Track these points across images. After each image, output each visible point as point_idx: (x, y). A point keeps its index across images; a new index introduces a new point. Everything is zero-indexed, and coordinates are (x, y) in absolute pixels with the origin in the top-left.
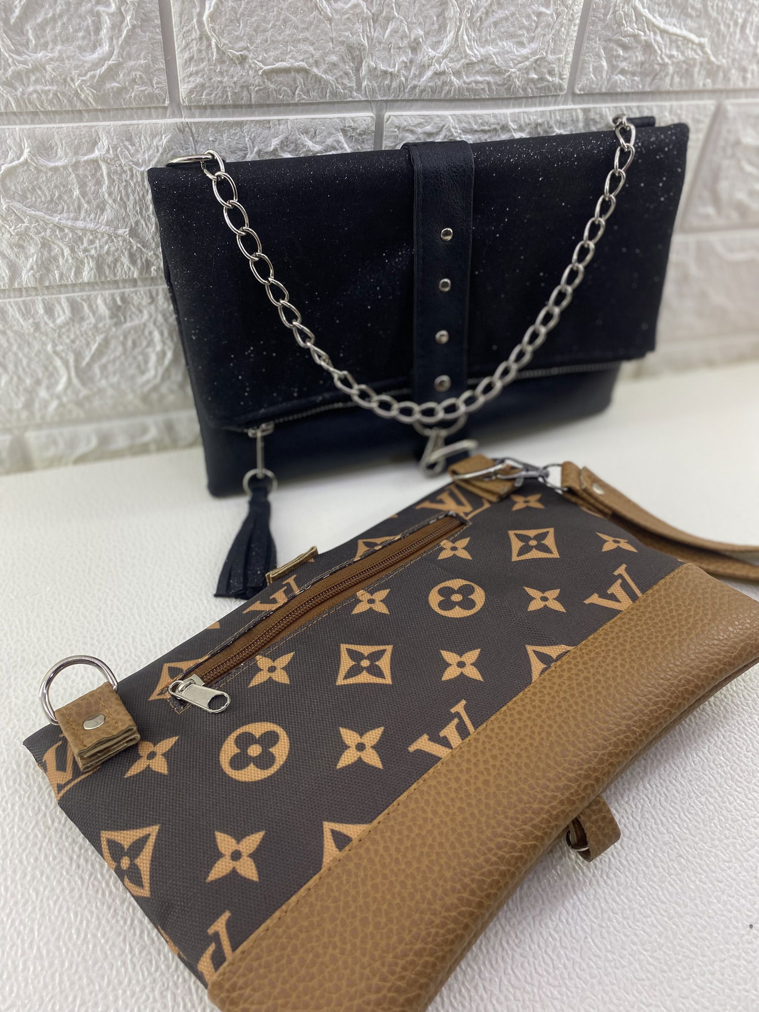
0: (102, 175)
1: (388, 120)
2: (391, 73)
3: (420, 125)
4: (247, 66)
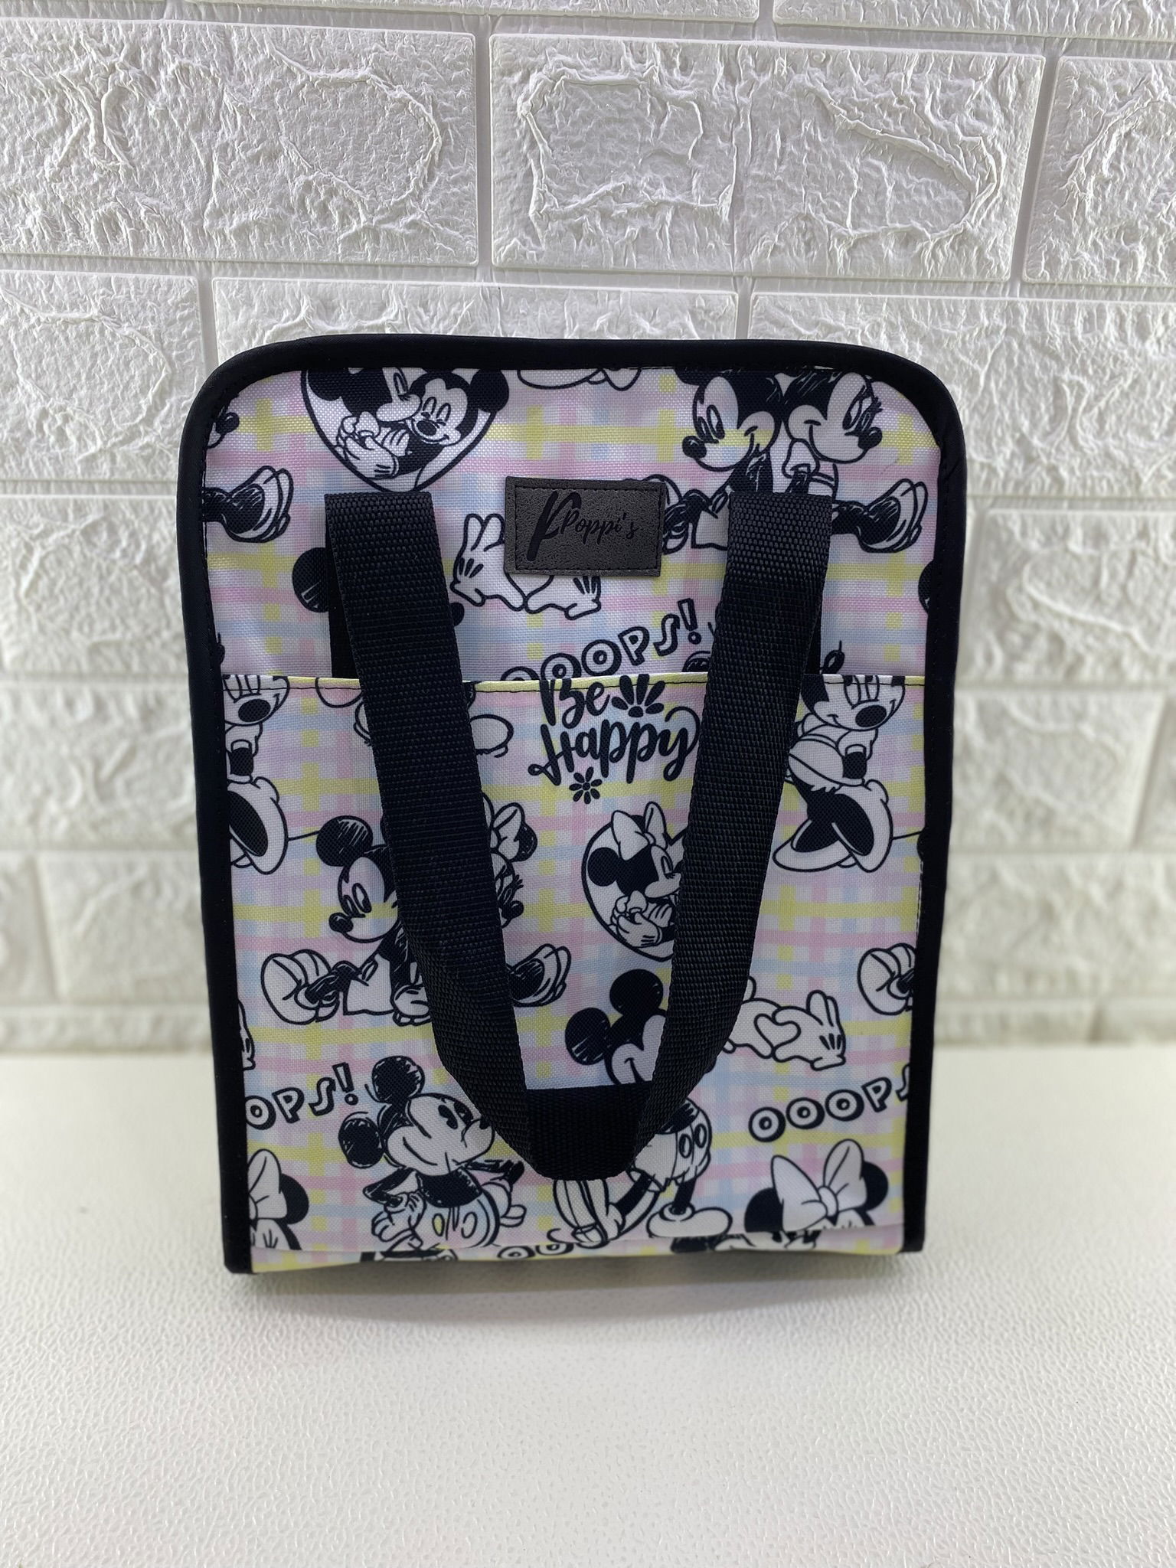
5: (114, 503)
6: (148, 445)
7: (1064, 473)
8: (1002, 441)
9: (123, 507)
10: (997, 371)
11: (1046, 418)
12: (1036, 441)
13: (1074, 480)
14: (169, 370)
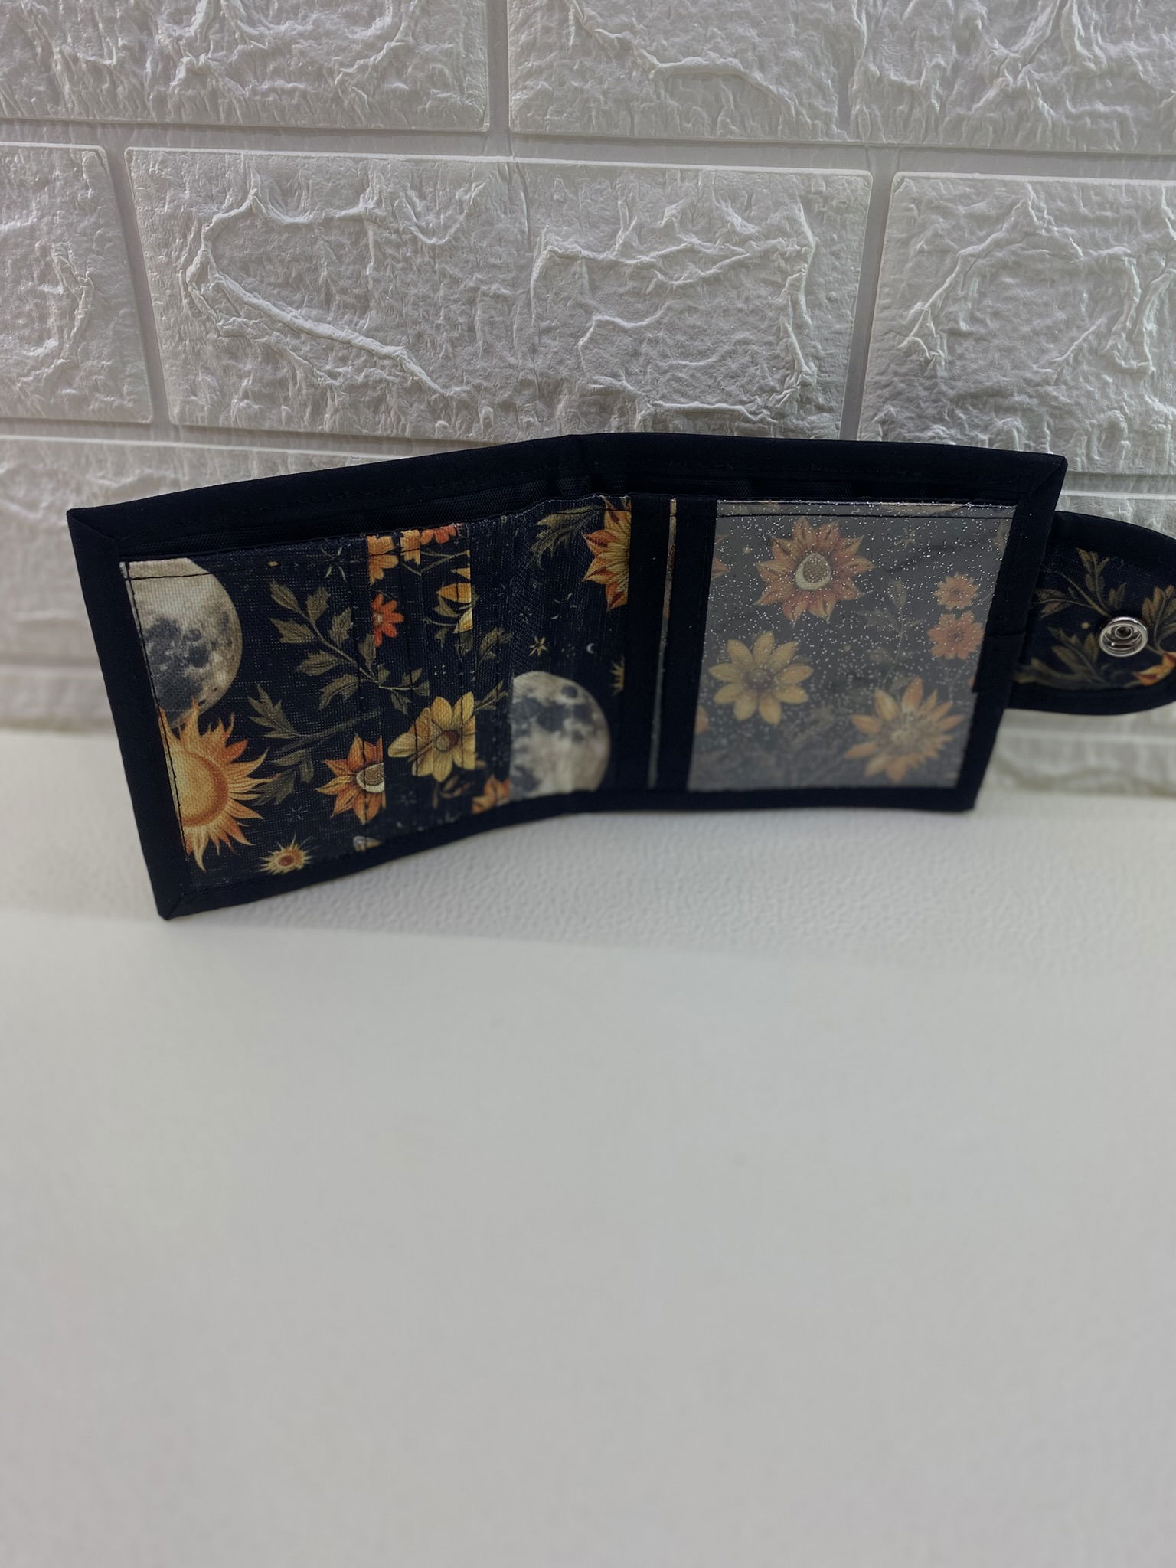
0: (367, 245)
1: (899, 185)
2: (911, 91)
3: (965, 199)
4: (629, 63)
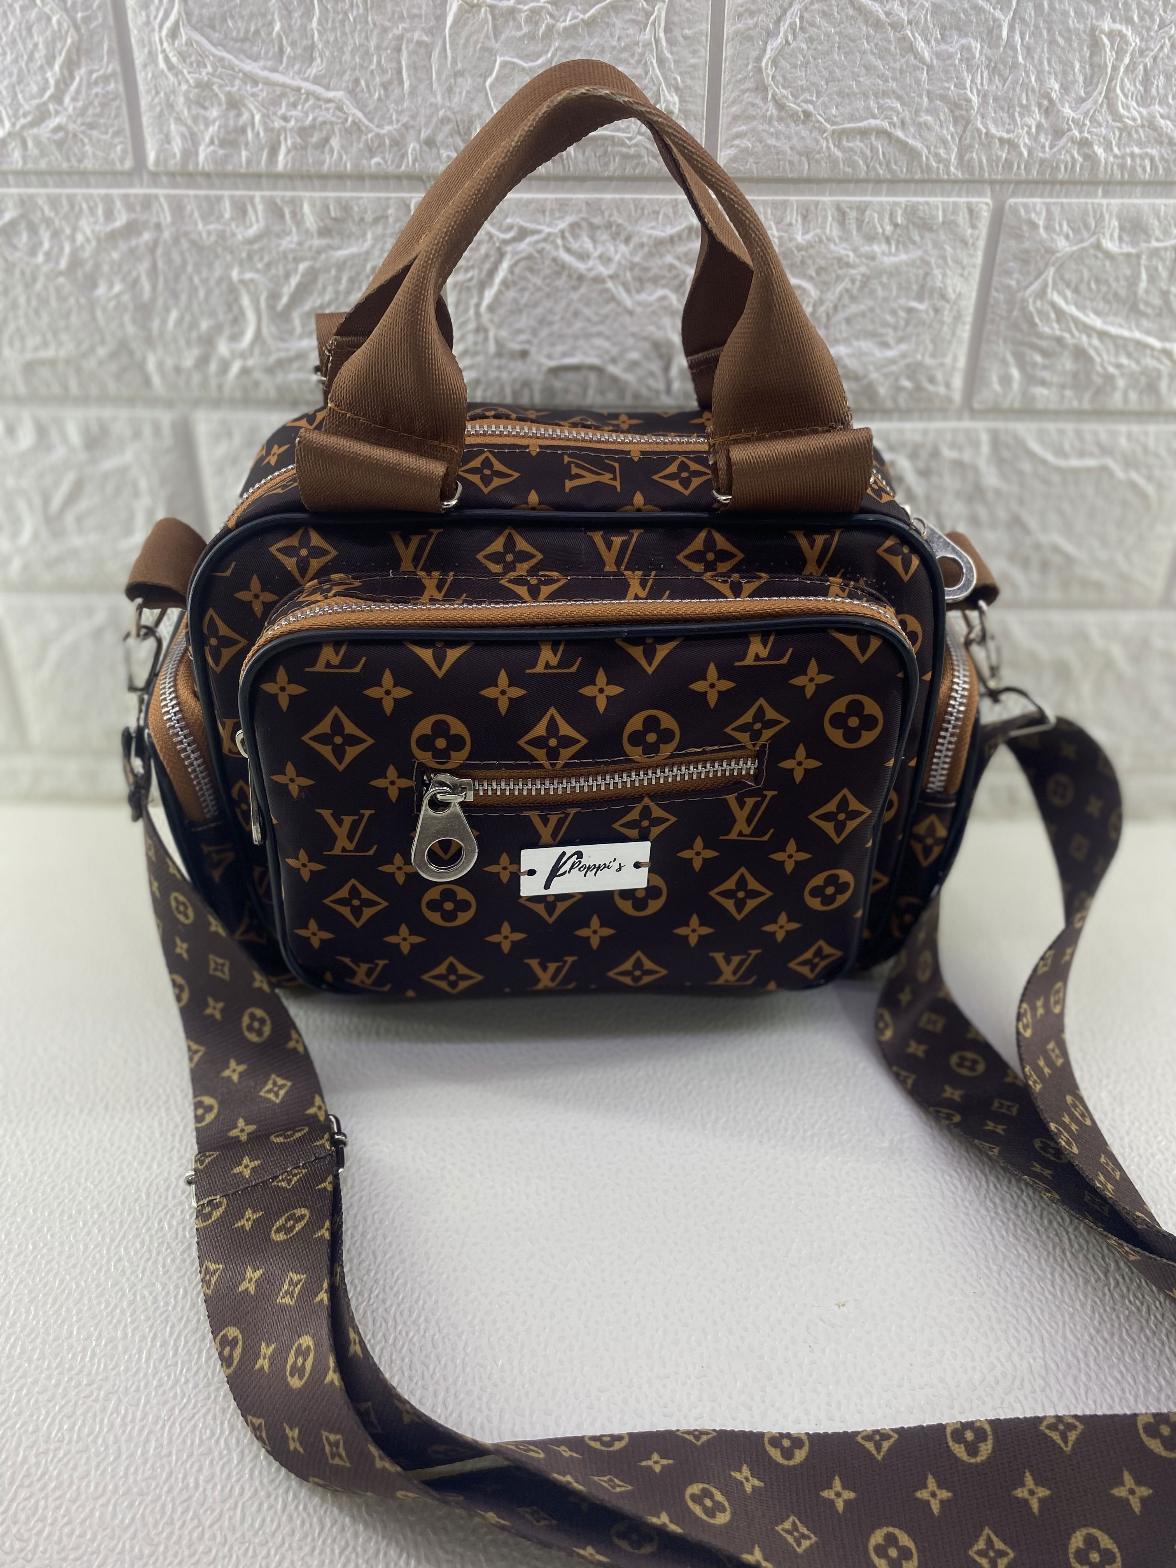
5: (31, 197)
6: (59, 128)
7: (1100, 151)
8: (1026, 110)
9: (40, 202)
10: (1023, 21)
11: (1081, 79)
12: (1067, 111)
13: (1111, 159)
14: (76, 37)
